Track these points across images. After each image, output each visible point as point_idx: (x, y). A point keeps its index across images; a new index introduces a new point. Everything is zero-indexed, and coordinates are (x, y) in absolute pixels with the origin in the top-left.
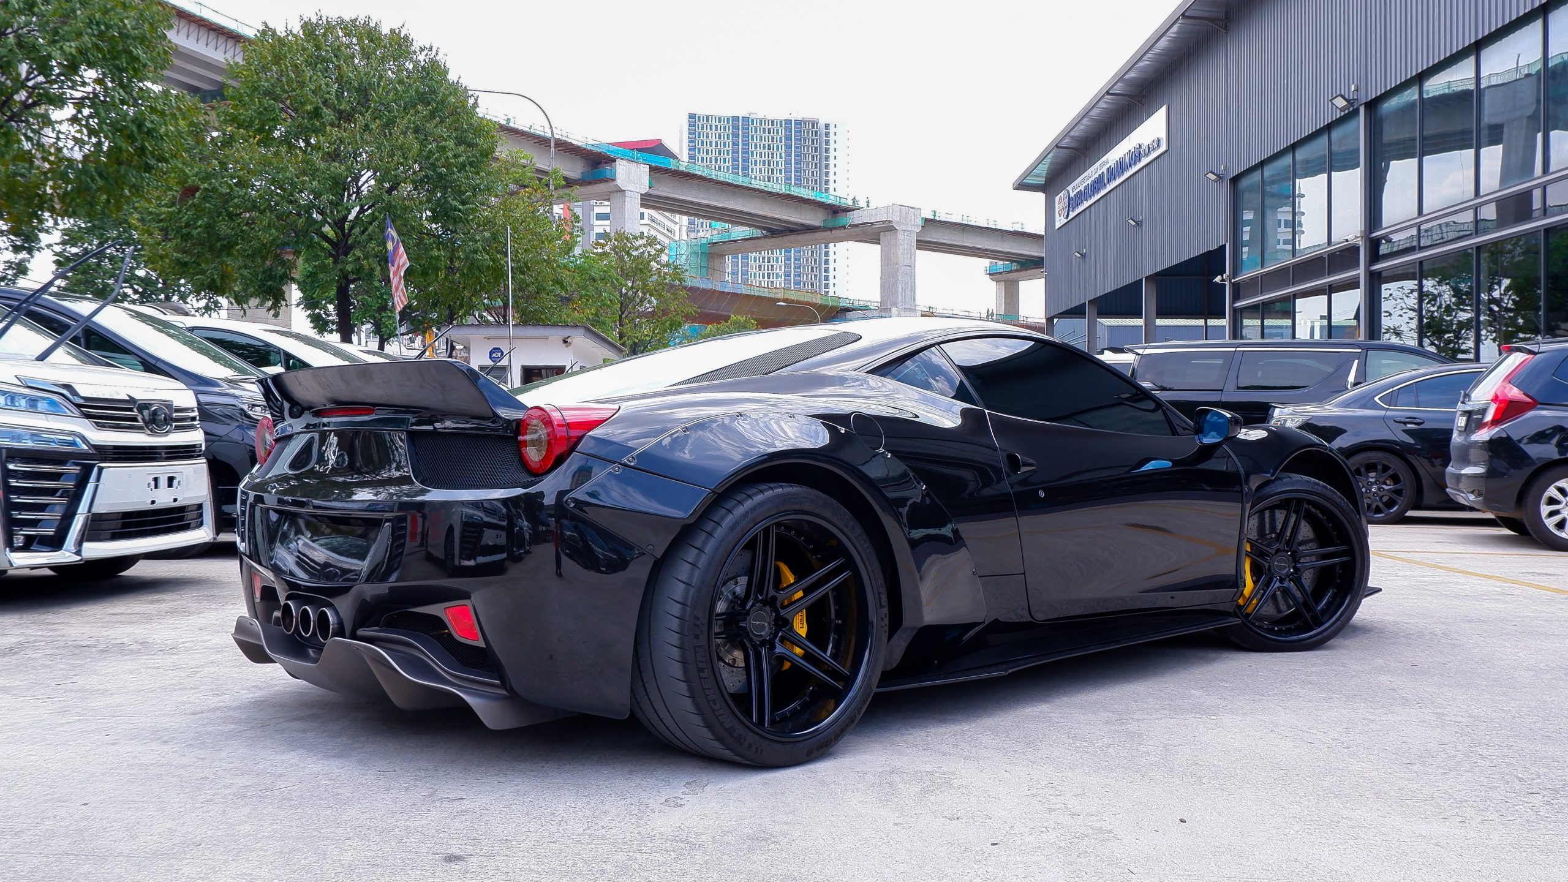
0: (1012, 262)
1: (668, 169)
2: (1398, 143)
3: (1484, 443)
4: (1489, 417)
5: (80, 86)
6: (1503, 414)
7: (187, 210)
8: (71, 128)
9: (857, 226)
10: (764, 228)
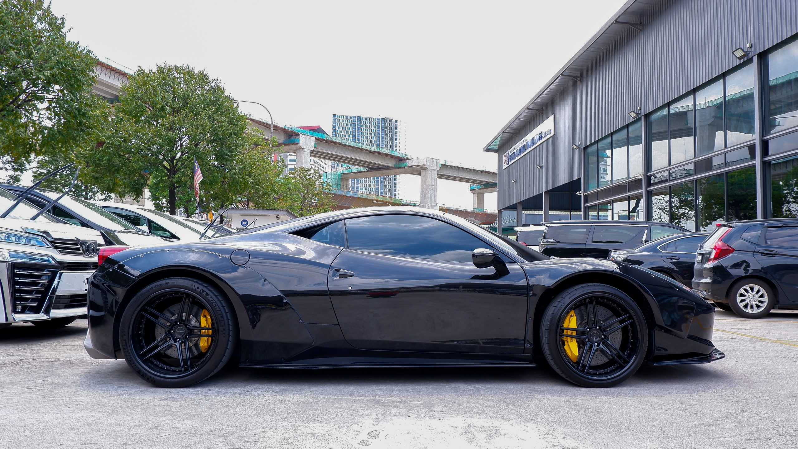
0: (481, 184)
1: (324, 139)
2: (659, 133)
3: (710, 268)
4: (712, 256)
5: (52, 93)
6: (719, 255)
7: (99, 152)
8: (46, 112)
9: (410, 167)
10: (367, 167)
